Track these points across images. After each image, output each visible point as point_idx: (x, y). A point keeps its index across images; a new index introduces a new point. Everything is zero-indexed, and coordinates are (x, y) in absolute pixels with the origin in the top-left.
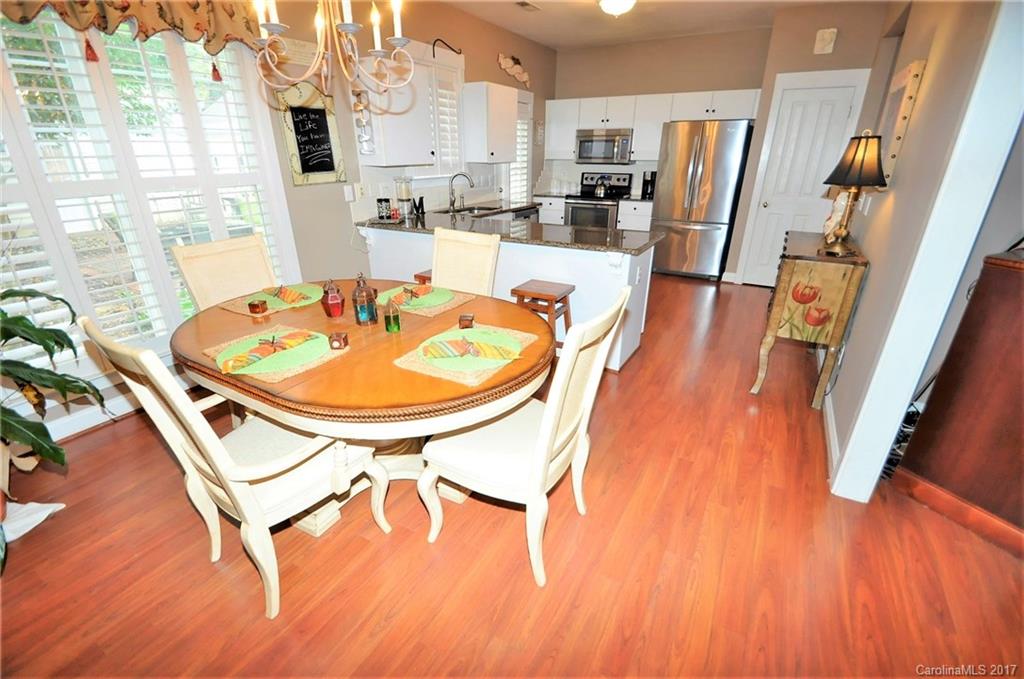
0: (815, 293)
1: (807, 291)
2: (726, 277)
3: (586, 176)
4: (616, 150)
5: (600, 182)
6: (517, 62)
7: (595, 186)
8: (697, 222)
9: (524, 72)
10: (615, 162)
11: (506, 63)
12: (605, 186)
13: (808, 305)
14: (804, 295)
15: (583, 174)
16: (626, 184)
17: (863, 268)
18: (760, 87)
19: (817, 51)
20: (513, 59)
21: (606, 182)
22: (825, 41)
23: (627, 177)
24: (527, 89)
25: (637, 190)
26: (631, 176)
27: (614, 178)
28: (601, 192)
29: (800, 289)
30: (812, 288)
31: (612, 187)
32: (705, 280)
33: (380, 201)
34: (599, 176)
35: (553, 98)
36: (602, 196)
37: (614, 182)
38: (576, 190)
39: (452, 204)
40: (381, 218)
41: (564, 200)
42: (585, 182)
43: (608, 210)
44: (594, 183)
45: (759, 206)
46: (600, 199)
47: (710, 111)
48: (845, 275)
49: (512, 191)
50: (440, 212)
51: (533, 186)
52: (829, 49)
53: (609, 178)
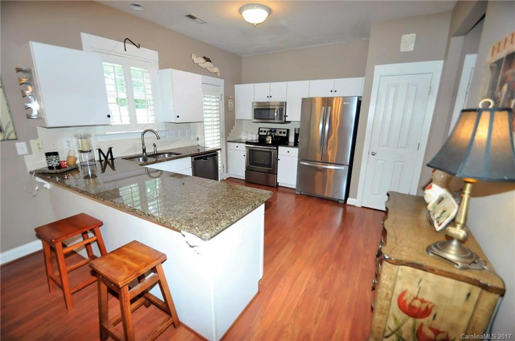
0: (427, 308)
1: (417, 303)
2: (350, 201)
3: (261, 129)
4: (276, 114)
5: (269, 134)
6: (208, 60)
7: (266, 136)
8: (332, 164)
9: (215, 67)
10: (276, 122)
11: (200, 61)
12: (272, 136)
13: (419, 321)
14: (414, 307)
15: (259, 128)
16: (285, 135)
17: (497, 296)
18: (364, 76)
19: (402, 49)
20: (205, 58)
21: (273, 134)
22: (408, 42)
23: (286, 131)
24: (218, 77)
25: (292, 139)
26: (288, 130)
27: (278, 131)
28: (269, 140)
29: (408, 298)
30: (423, 301)
31: (277, 137)
32: (335, 202)
33: (48, 154)
34: (269, 130)
35: (240, 83)
36: (270, 142)
37: (277, 134)
38: (254, 138)
39: (144, 150)
40: (51, 168)
41: (244, 145)
42: (261, 133)
43: (271, 152)
44: (265, 134)
45: (369, 153)
46: (268, 145)
47: (334, 91)
48: (469, 295)
49: (206, 140)
50: (126, 159)
51: (227, 135)
52: (411, 48)
53: (275, 131)
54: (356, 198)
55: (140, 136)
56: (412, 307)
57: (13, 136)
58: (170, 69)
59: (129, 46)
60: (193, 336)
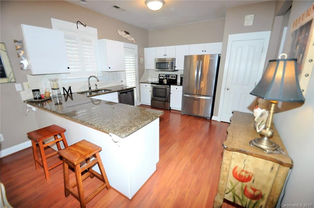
0: (249, 176)
1: (243, 174)
2: (214, 118)
3: (160, 75)
4: (169, 66)
5: (165, 78)
6: (127, 33)
7: (164, 79)
8: (203, 96)
9: (132, 37)
10: (169, 70)
11: (123, 34)
12: (167, 79)
13: (245, 184)
14: (242, 176)
15: (159, 74)
16: (175, 78)
17: (288, 168)
18: (222, 41)
19: (246, 25)
20: (125, 32)
21: (167, 78)
22: (249, 20)
23: (175, 76)
24: (134, 44)
25: (179, 81)
26: (177, 76)
27: (170, 76)
28: (165, 81)
29: (238, 171)
30: (247, 172)
31: (170, 80)
32: (205, 119)
33: (34, 91)
34: (165, 75)
35: (147, 47)
36: (166, 83)
37: (170, 78)
38: (156, 80)
39: (90, 88)
40: (35, 99)
41: (150, 85)
42: (160, 78)
43: (166, 89)
44: (163, 78)
45: (225, 89)
46: (164, 84)
47: (204, 51)
48: (272, 168)
49: (127, 82)
50: (79, 93)
51: (140, 78)
52: (251, 23)
53: (169, 76)
54: (217, 116)
55: (87, 80)
56: (240, 176)
57: (13, 80)
58: (105, 39)
59: (79, 25)
60: (118, 194)
